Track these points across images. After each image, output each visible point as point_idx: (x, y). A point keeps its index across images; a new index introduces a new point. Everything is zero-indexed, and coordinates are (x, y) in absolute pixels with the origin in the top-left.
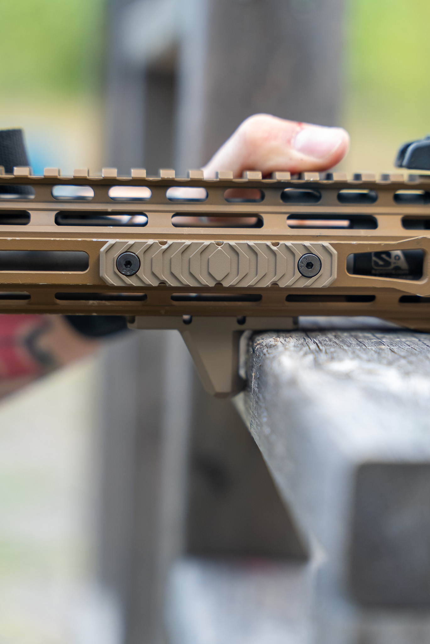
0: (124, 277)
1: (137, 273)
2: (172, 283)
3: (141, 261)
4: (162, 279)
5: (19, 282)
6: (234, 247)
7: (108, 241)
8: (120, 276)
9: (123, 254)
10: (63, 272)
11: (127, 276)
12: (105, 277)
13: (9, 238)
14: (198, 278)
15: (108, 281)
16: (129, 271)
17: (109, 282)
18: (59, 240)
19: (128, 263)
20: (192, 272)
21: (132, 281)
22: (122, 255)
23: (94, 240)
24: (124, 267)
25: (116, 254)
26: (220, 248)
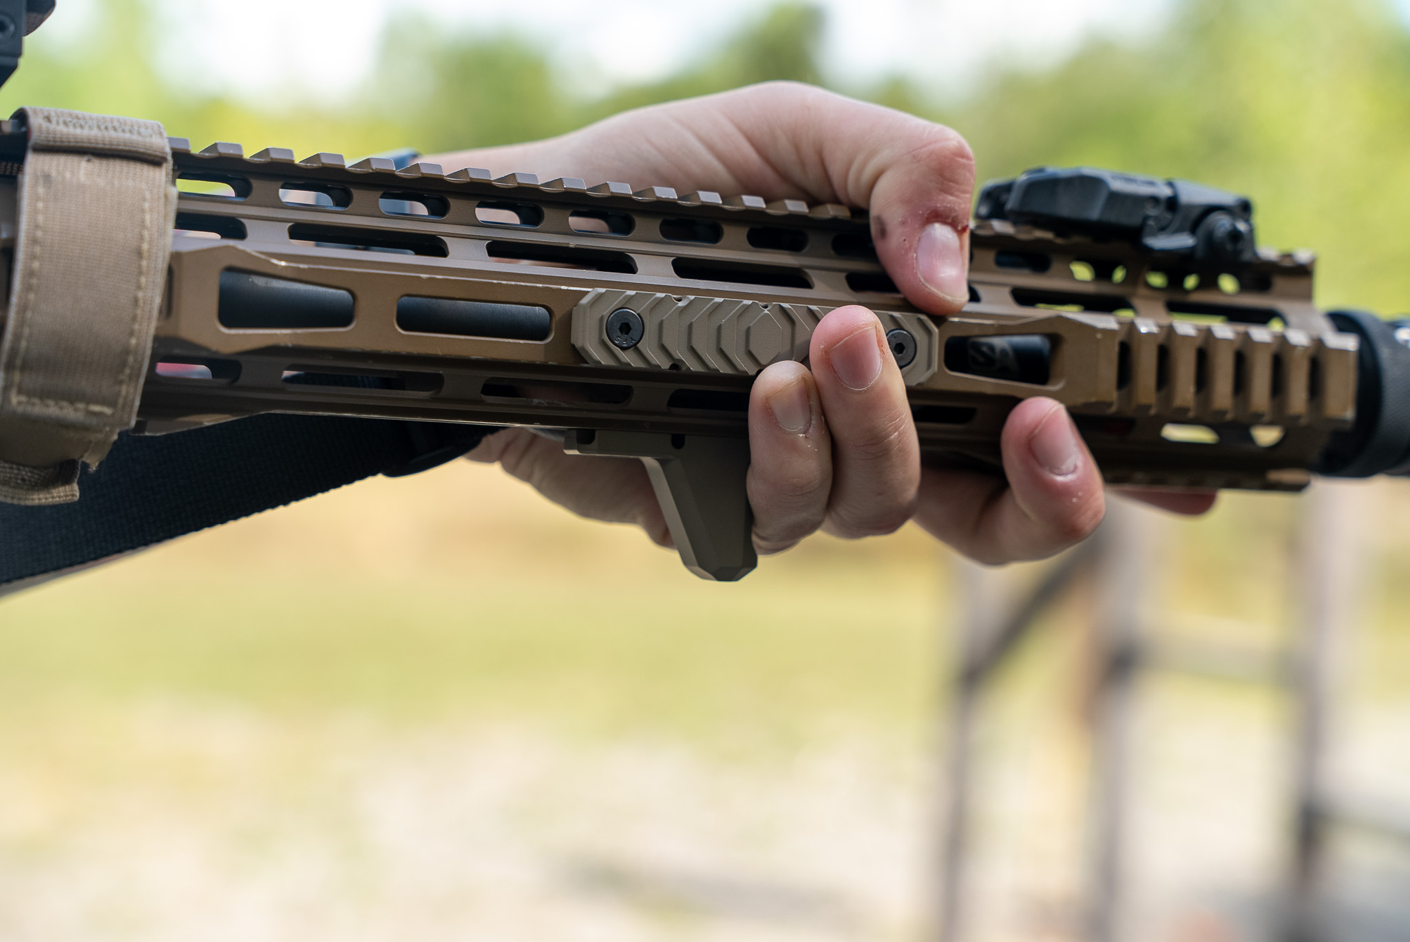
0: (617, 350)
1: (638, 345)
2: (694, 366)
3: (645, 326)
4: (676, 357)
5: (437, 353)
6: (789, 312)
7: (588, 292)
8: (612, 348)
9: (618, 311)
10: (511, 341)
11: (623, 349)
12: (587, 349)
13: (424, 276)
14: (732, 359)
15: (592, 355)
16: (626, 340)
17: (594, 358)
18: (506, 284)
19: (626, 328)
20: (723, 348)
21: (629, 358)
22: (616, 312)
23: (563, 287)
24: (619, 334)
25: (606, 310)
26: (766, 311)
